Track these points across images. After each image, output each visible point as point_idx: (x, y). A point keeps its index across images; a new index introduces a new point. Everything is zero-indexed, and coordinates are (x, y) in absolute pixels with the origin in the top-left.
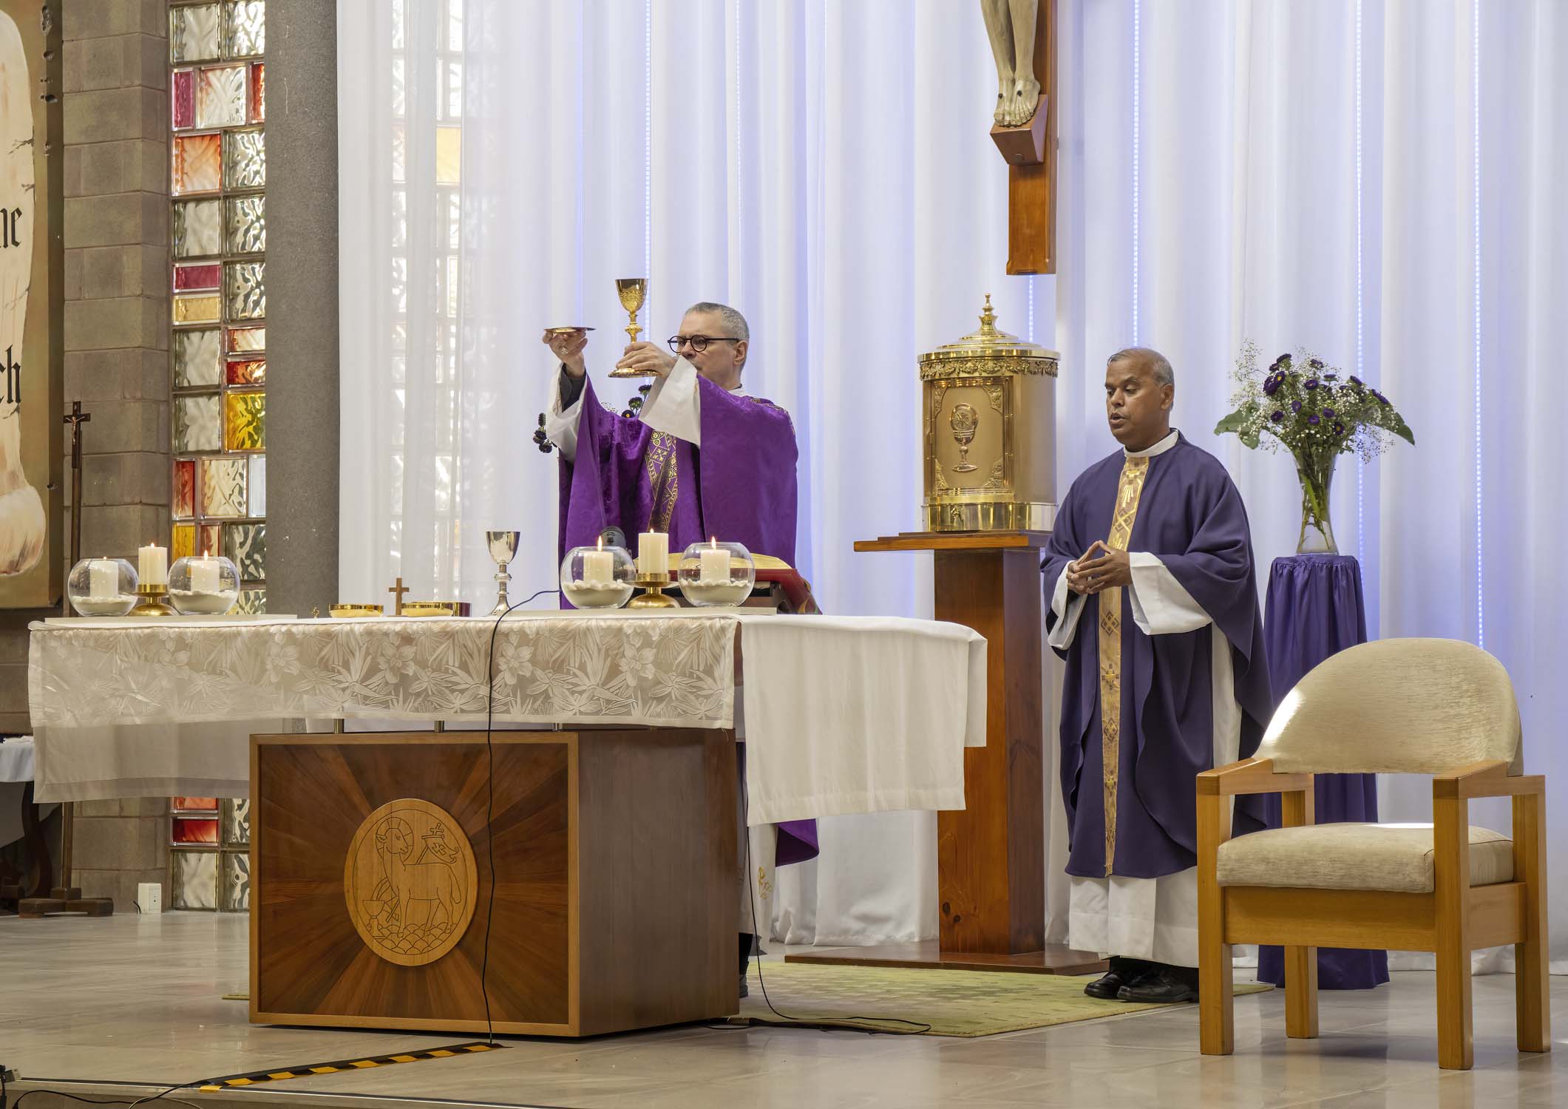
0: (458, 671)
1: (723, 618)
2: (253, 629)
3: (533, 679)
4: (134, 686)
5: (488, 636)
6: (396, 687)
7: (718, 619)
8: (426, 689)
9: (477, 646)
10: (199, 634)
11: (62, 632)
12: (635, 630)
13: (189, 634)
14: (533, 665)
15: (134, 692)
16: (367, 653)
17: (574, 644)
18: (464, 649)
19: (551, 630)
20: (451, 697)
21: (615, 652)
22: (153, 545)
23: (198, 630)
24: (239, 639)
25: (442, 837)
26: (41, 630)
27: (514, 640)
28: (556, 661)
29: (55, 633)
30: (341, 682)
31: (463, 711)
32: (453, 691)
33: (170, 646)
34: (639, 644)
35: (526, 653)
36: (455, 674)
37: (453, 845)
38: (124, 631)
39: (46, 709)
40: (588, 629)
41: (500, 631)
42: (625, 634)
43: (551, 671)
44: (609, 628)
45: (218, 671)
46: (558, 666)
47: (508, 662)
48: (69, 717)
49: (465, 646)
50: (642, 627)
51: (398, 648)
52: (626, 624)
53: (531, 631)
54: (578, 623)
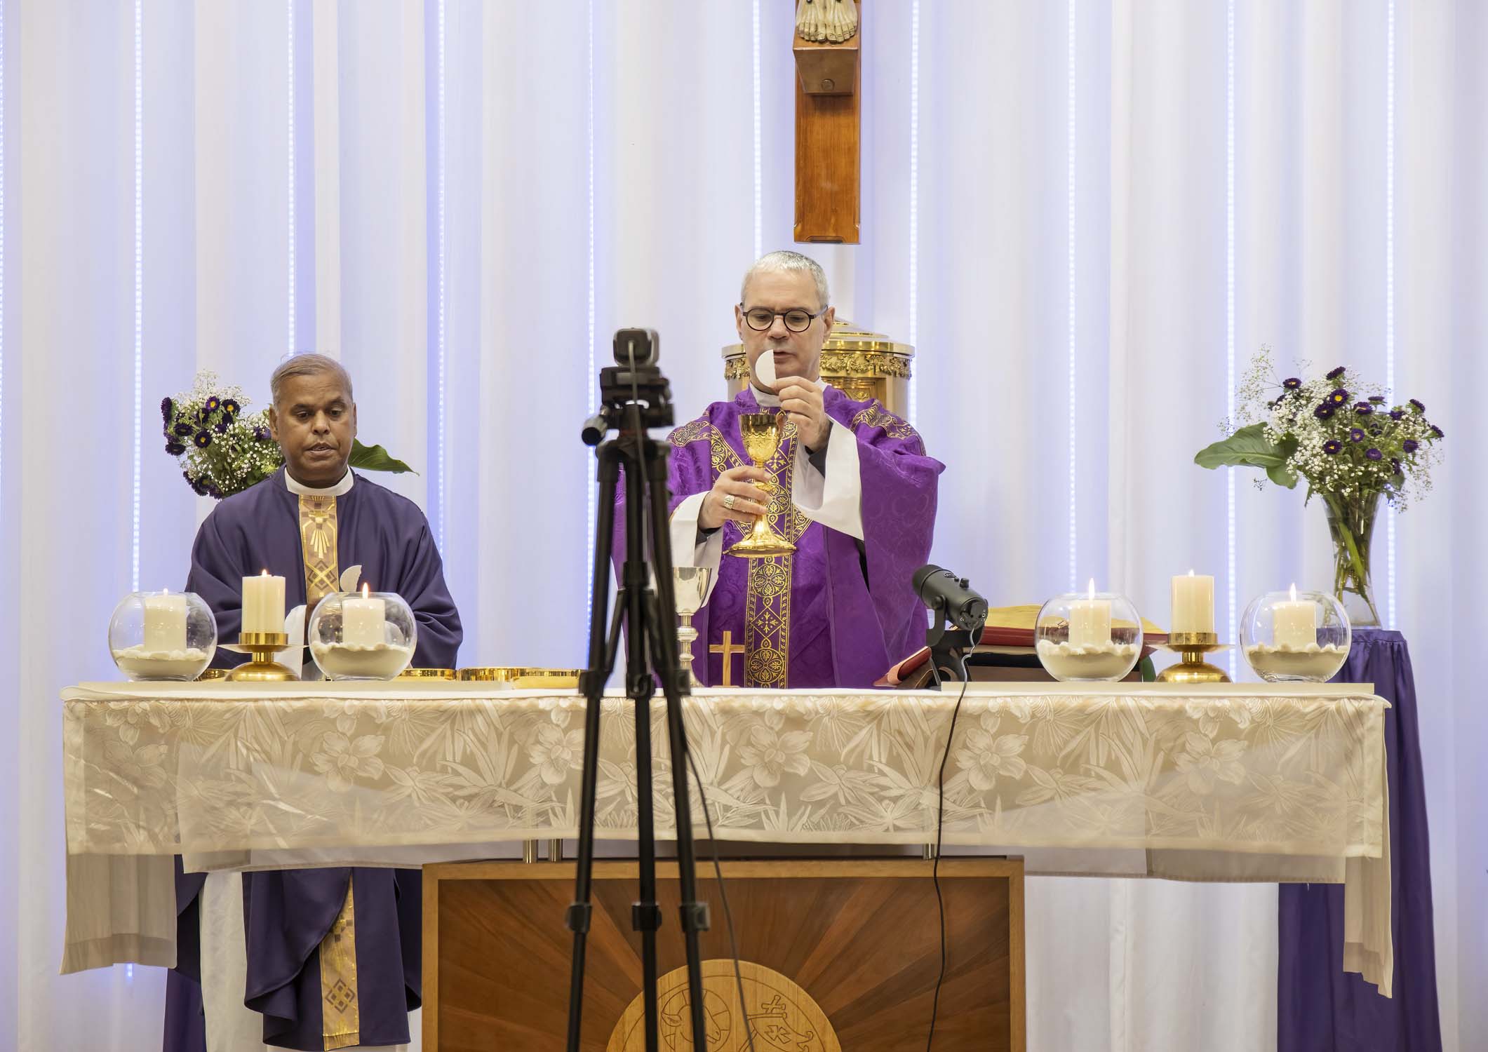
0: (886, 769)
1: (1355, 698)
2: (506, 703)
3: (1027, 783)
4: (272, 789)
5: (944, 721)
6: (774, 794)
7: (1346, 700)
8: (835, 795)
9: (923, 732)
10: (401, 710)
11: (126, 703)
12: (1206, 714)
13: (383, 710)
14: (1027, 763)
15: (274, 799)
16: (724, 743)
17: (1097, 731)
18: (899, 739)
19: (1057, 712)
20: (880, 808)
21: (1171, 744)
22: (264, 572)
23: (399, 703)
24: (480, 719)
25: (784, 1016)
26: (83, 701)
27: (992, 725)
28: (1067, 757)
29: (112, 705)
31: (897, 828)
32: (881, 799)
33: (347, 727)
34: (1215, 733)
35: (1014, 744)
36: (882, 773)
37: (803, 1026)
38: (251, 704)
39: (93, 825)
40: (1123, 711)
41: (966, 712)
42: (1189, 719)
43: (1060, 771)
44: (1159, 711)
45: (438, 767)
46: (1073, 764)
47: (976, 758)
48: (142, 838)
49: (900, 733)
50: (1215, 709)
51: (779, 734)
52: (1188, 706)
53: (1021, 710)
54: (1104, 702)
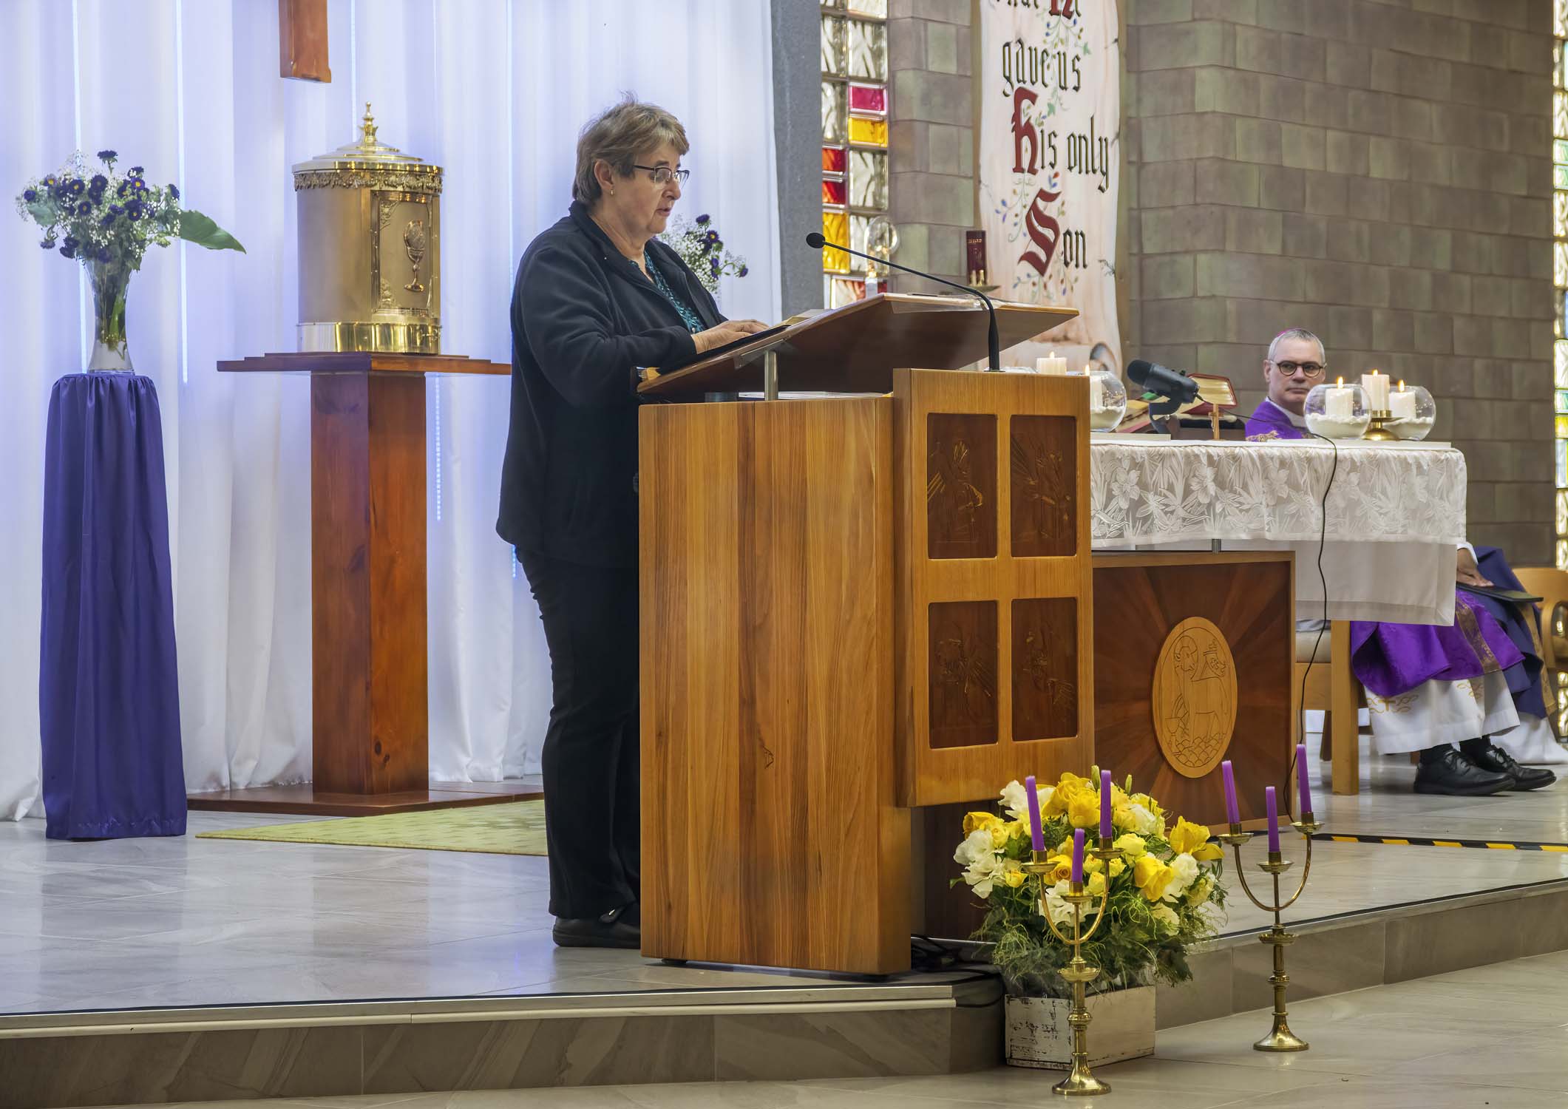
3: (1359, 502)
5: (1331, 463)
12: (1414, 461)
14: (1359, 490)
17: (1379, 472)
19: (1368, 458)
27: (1347, 466)
28: (1371, 486)
30: (1241, 504)
34: (1416, 473)
35: (1354, 478)
40: (1387, 459)
41: (1339, 458)
42: (1408, 464)
43: (1370, 494)
44: (1399, 458)
52: (1408, 455)
53: (1357, 458)
